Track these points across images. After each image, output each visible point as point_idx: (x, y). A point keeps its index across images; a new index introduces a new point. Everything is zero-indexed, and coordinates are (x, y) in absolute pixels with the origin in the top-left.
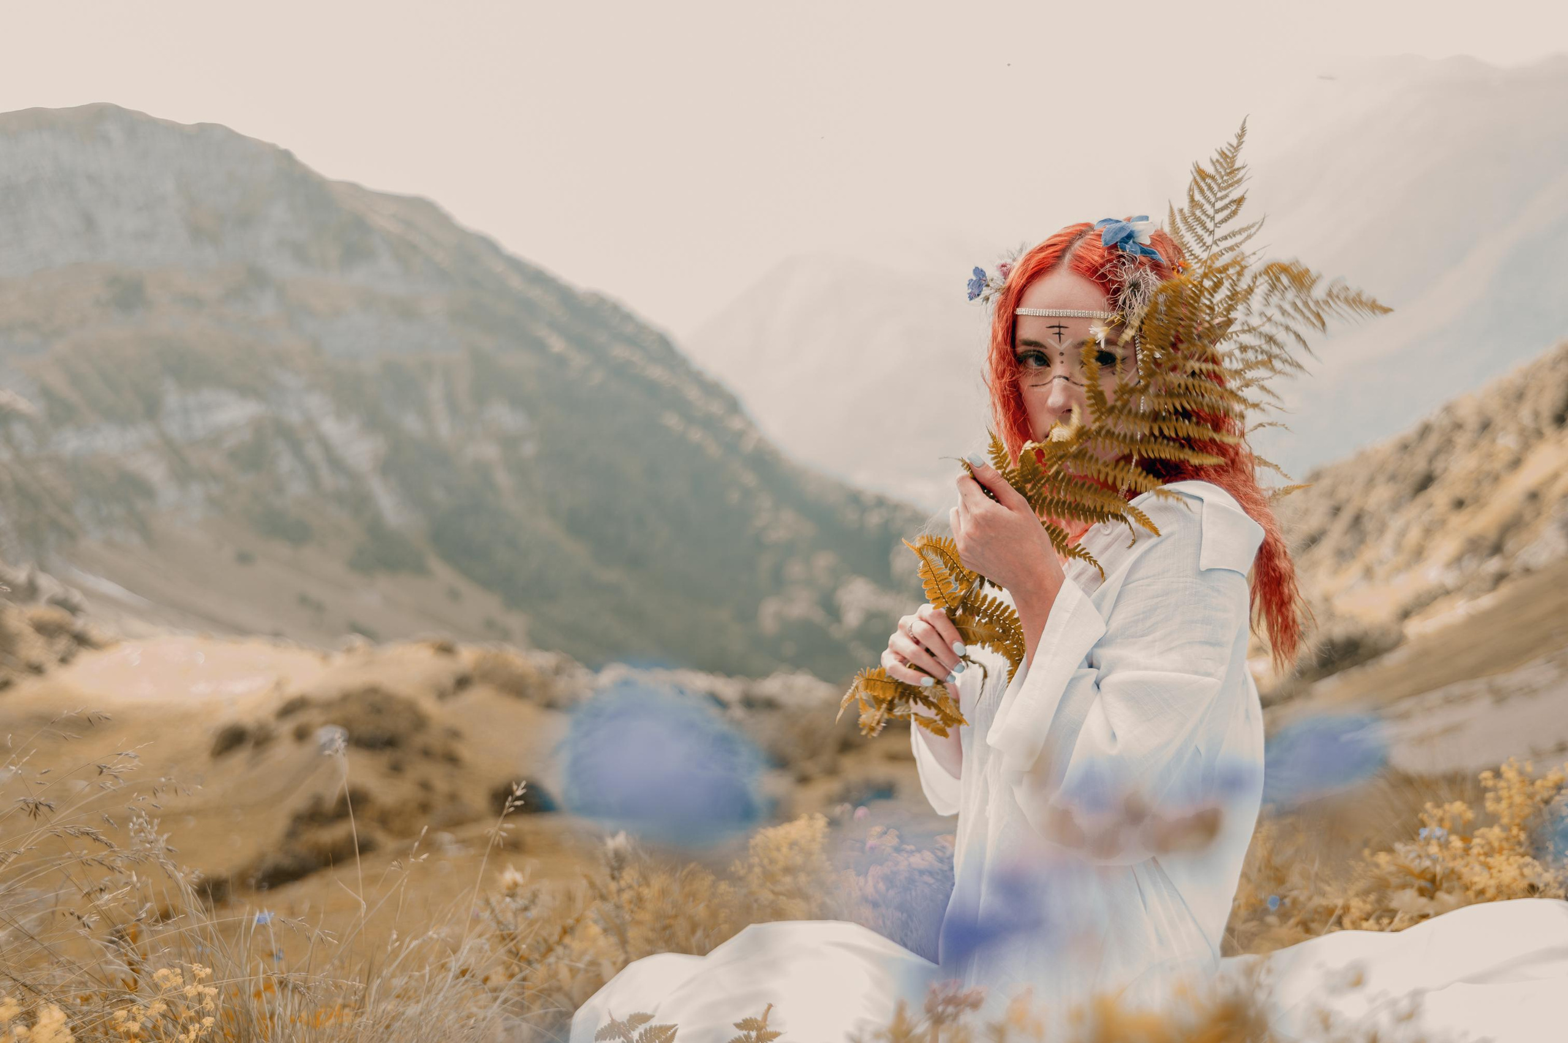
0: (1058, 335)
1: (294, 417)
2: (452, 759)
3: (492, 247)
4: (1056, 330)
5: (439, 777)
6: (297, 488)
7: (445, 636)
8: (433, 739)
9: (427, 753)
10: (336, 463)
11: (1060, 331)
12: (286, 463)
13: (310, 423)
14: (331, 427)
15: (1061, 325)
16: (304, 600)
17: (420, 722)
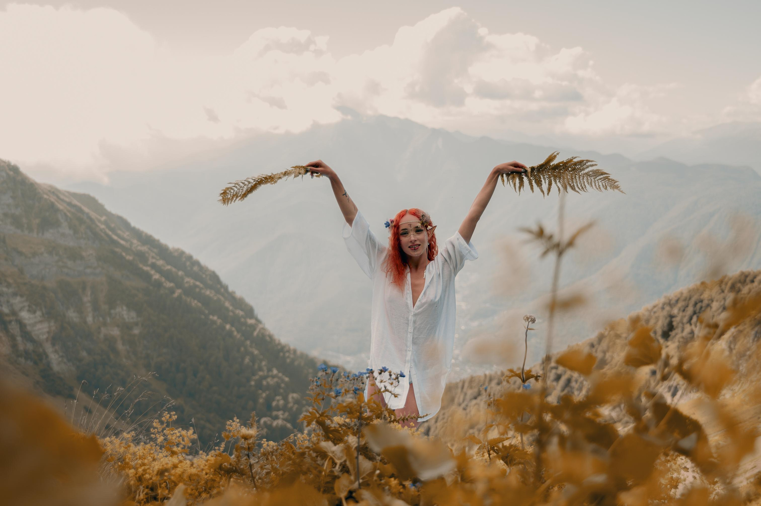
1: (5, 310)
14: (25, 315)
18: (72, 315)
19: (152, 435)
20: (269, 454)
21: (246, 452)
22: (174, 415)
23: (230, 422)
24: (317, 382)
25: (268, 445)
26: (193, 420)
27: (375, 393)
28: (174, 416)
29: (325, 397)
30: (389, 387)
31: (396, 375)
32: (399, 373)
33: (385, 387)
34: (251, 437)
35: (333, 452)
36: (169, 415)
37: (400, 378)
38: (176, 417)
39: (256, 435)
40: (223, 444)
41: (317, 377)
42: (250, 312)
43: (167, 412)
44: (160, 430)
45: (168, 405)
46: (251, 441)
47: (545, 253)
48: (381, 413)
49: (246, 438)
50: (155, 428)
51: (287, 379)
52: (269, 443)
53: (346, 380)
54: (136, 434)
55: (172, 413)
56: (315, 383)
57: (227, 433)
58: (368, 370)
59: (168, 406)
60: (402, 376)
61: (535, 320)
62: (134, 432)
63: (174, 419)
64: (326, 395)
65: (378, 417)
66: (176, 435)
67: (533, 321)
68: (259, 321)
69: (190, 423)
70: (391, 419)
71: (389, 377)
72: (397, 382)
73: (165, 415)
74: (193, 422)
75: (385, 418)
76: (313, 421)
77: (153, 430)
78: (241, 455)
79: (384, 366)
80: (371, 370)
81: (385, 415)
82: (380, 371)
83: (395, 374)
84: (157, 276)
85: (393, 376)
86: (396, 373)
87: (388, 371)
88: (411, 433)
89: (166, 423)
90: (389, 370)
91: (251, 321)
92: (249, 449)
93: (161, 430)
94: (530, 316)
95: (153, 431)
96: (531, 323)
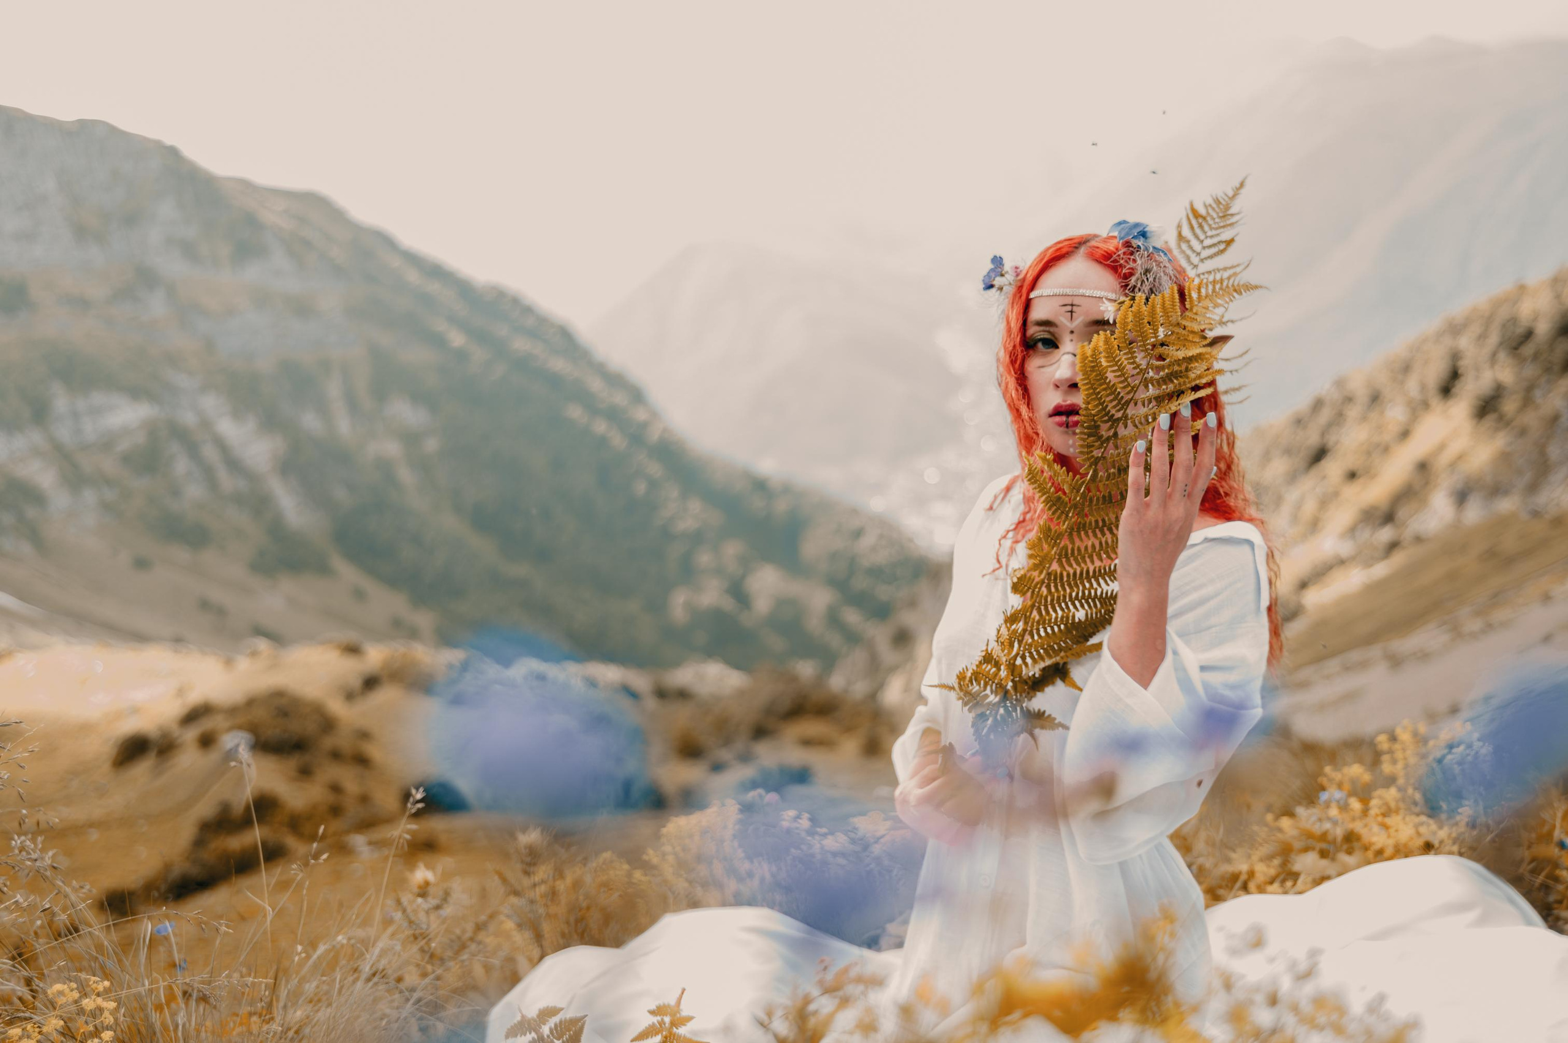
0: (1070, 313)
1: (188, 418)
2: (362, 761)
3: (389, 242)
4: (1069, 308)
5: (349, 779)
6: (195, 491)
7: (351, 636)
8: (342, 740)
9: (336, 755)
10: (234, 464)
11: (1072, 309)
12: (182, 465)
13: (206, 424)
14: (228, 428)
15: (1074, 303)
16: (205, 605)
17: (328, 724)
91: (641, 415)
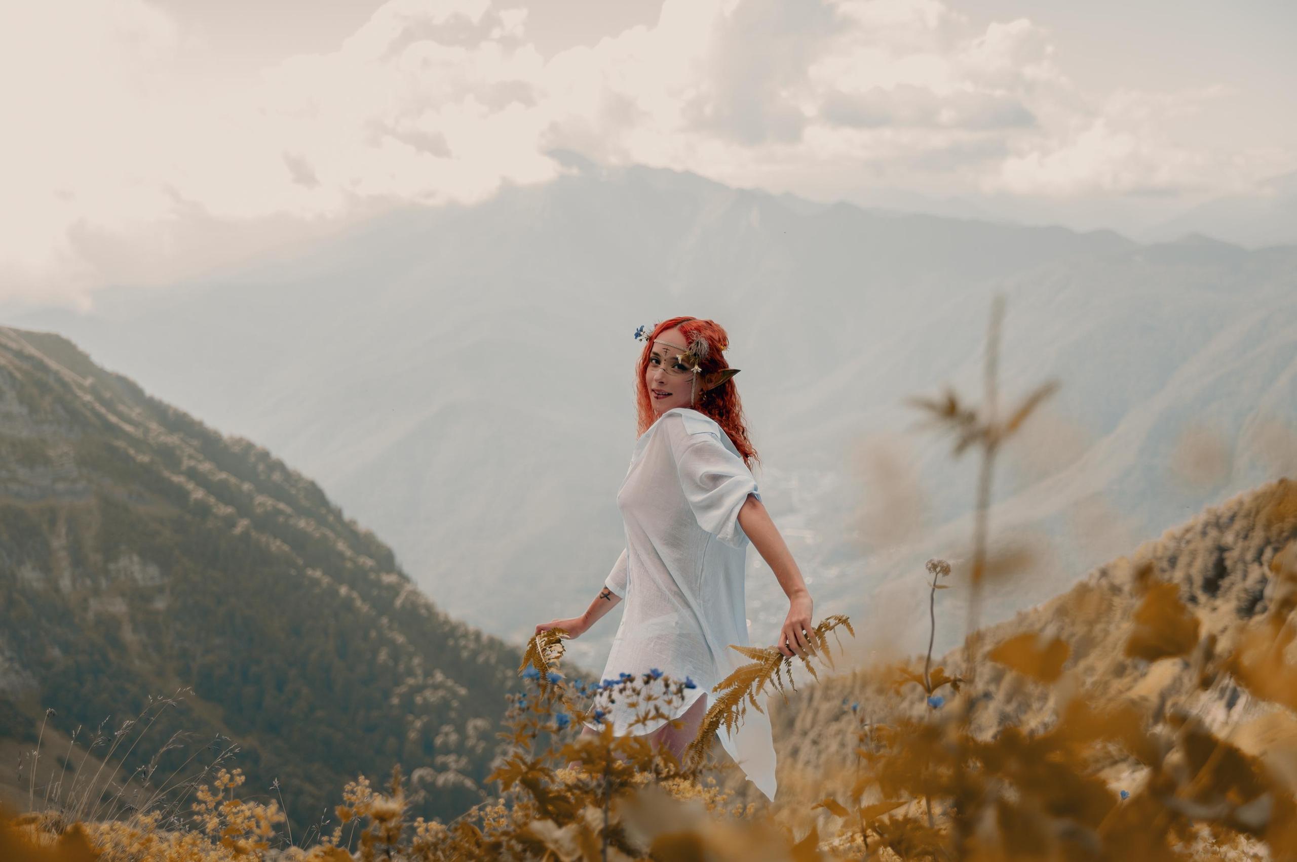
3: (134, 391)
18: (29, 575)
19: (195, 817)
20: (429, 848)
21: (384, 846)
22: (239, 775)
23: (350, 785)
24: (521, 702)
25: (427, 830)
26: (276, 783)
27: (637, 722)
28: (238, 778)
29: (537, 732)
30: (664, 709)
31: (678, 684)
32: (684, 680)
33: (657, 709)
34: (393, 814)
35: (556, 841)
36: (228, 776)
37: (687, 692)
38: (243, 778)
39: (402, 812)
40: (337, 831)
41: (520, 692)
42: (386, 560)
43: (224, 770)
44: (211, 805)
45: (226, 753)
46: (392, 824)
47: (961, 447)
48: (650, 761)
49: (382, 817)
50: (200, 802)
51: (463, 691)
52: (431, 825)
53: (579, 697)
54: (162, 815)
55: (234, 772)
56: (517, 705)
57: (346, 809)
58: (622, 675)
59: (226, 756)
60: (691, 686)
61: (949, 569)
62: (158, 812)
63: (240, 783)
64: (539, 727)
65: (644, 768)
66: (243, 816)
67: (945, 570)
68: (404, 578)
69: (271, 788)
70: (668, 772)
71: (664, 689)
72: (681, 699)
73: (221, 777)
74: (276, 787)
75: (658, 773)
76: (513, 779)
77: (196, 807)
78: (374, 852)
79: (653, 667)
80: (629, 676)
81: (657, 765)
82: (645, 678)
83: (675, 683)
84: (198, 494)
85: (673, 688)
86: (678, 681)
87: (662, 677)
88: (710, 798)
89: (223, 793)
90: (665, 675)
91: (389, 579)
92: (389, 839)
93: (213, 806)
94: (940, 562)
95: (197, 809)
96: (940, 575)
